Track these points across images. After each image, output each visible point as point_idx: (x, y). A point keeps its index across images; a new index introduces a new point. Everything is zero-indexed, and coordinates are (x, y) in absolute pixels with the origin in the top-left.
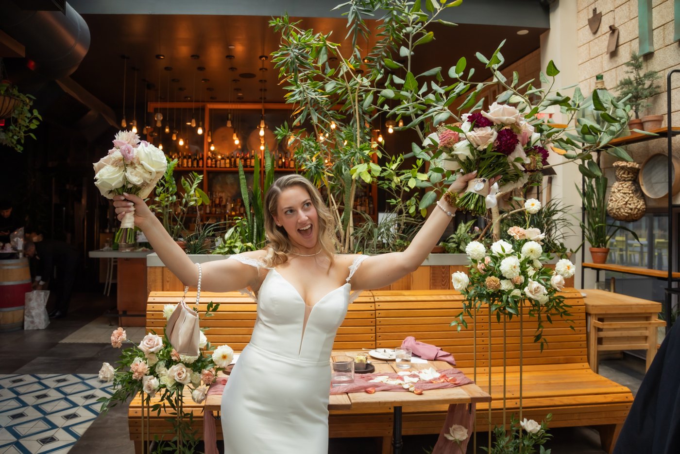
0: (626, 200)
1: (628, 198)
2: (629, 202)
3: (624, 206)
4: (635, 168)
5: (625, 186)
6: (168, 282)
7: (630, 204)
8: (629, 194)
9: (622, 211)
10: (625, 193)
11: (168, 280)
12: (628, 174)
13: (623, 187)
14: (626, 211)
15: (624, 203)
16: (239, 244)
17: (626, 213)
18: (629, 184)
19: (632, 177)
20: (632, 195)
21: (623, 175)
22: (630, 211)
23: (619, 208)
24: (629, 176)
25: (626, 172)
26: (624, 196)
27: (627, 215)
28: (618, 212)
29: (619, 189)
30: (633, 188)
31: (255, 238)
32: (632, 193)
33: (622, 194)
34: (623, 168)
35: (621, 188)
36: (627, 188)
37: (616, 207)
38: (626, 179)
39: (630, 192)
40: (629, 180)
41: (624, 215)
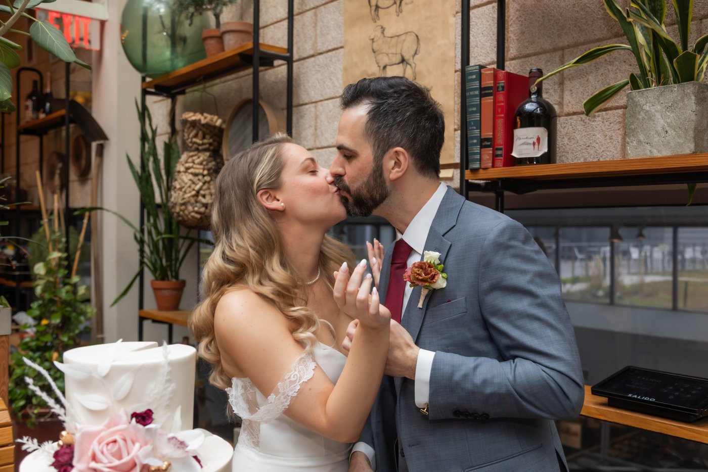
0: (197, 187)
1: (200, 184)
2: (202, 192)
3: (193, 200)
4: (215, 127)
5: (197, 161)
7: (204, 196)
8: (204, 176)
9: (190, 208)
10: (196, 175)
12: (204, 138)
13: (193, 162)
14: (196, 209)
15: (194, 193)
17: (197, 212)
18: (204, 156)
19: (210, 144)
20: (207, 178)
21: (194, 140)
22: (202, 210)
23: (184, 204)
24: (205, 141)
25: (200, 134)
26: (195, 179)
27: (198, 216)
28: (183, 211)
29: (187, 165)
30: (212, 164)
32: (209, 174)
33: (190, 177)
34: (194, 124)
35: (191, 165)
36: (201, 164)
37: (180, 201)
38: (200, 148)
39: (206, 172)
40: (206, 150)
41: (193, 217)
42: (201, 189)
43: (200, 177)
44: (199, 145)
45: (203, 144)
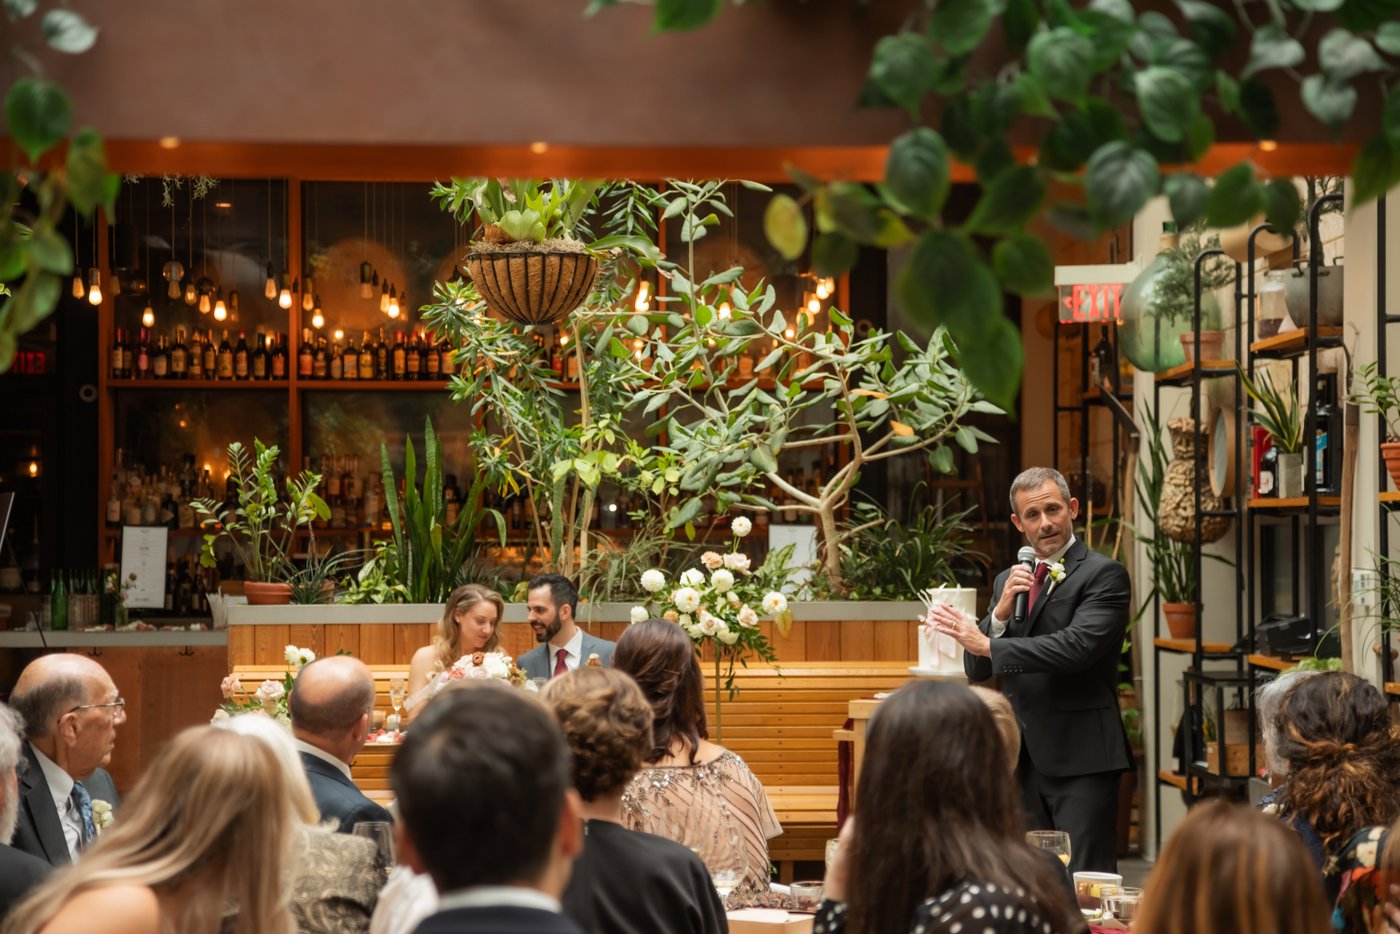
0: (1178, 499)
1: (1181, 496)
2: (1182, 505)
3: (1174, 513)
5: (1182, 471)
6: (263, 649)
7: (1185, 509)
8: (1185, 487)
9: (1171, 521)
10: (1177, 486)
11: (263, 646)
12: (1188, 445)
13: (1177, 472)
14: (1176, 522)
15: (1174, 505)
16: (382, 587)
17: (1178, 526)
18: (1189, 465)
19: (1195, 451)
20: (1187, 489)
21: (1180, 447)
22: (1183, 523)
23: (1165, 517)
24: (1190, 448)
25: (1184, 441)
26: (1177, 491)
27: (1179, 530)
28: (1165, 525)
29: (1171, 475)
31: (410, 577)
32: (1190, 484)
33: (1173, 488)
34: (1178, 431)
35: (1174, 475)
36: (1184, 473)
38: (1185, 456)
39: (1187, 483)
40: (1191, 458)
41: (1174, 531)
42: (1181, 501)
43: (1182, 488)
44: (1184, 453)
45: (1187, 452)
